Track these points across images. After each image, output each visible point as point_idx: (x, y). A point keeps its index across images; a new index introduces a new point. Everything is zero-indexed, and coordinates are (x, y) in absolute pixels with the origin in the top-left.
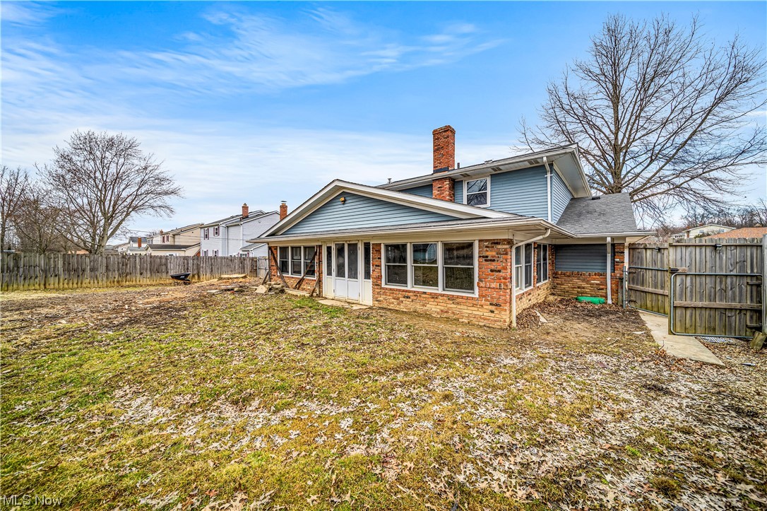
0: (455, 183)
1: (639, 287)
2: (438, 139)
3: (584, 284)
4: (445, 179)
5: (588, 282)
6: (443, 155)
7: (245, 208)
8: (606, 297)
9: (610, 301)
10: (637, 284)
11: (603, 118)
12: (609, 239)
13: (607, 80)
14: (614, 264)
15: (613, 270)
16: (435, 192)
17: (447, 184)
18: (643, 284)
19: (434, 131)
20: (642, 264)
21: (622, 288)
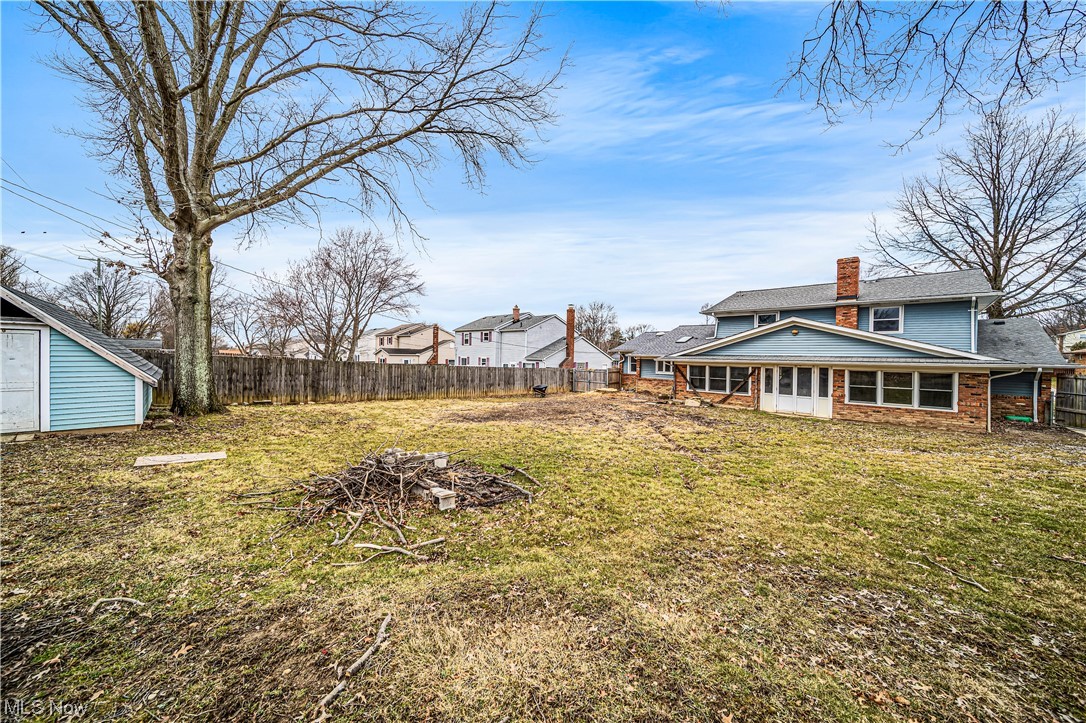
0: (862, 310)
1: (1068, 409)
2: (843, 268)
3: (1008, 406)
4: (853, 306)
5: (1013, 404)
6: (850, 284)
7: (516, 310)
8: (1032, 417)
9: (1036, 420)
10: (1066, 406)
11: (977, 216)
12: (1040, 370)
13: (983, 173)
14: (1040, 389)
15: (1040, 394)
16: (839, 317)
17: (854, 311)
18: (1072, 407)
19: (839, 260)
20: (1072, 389)
21: (1049, 409)
